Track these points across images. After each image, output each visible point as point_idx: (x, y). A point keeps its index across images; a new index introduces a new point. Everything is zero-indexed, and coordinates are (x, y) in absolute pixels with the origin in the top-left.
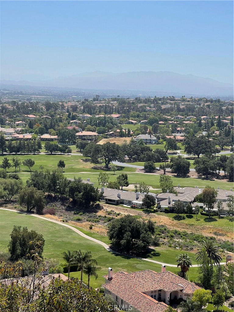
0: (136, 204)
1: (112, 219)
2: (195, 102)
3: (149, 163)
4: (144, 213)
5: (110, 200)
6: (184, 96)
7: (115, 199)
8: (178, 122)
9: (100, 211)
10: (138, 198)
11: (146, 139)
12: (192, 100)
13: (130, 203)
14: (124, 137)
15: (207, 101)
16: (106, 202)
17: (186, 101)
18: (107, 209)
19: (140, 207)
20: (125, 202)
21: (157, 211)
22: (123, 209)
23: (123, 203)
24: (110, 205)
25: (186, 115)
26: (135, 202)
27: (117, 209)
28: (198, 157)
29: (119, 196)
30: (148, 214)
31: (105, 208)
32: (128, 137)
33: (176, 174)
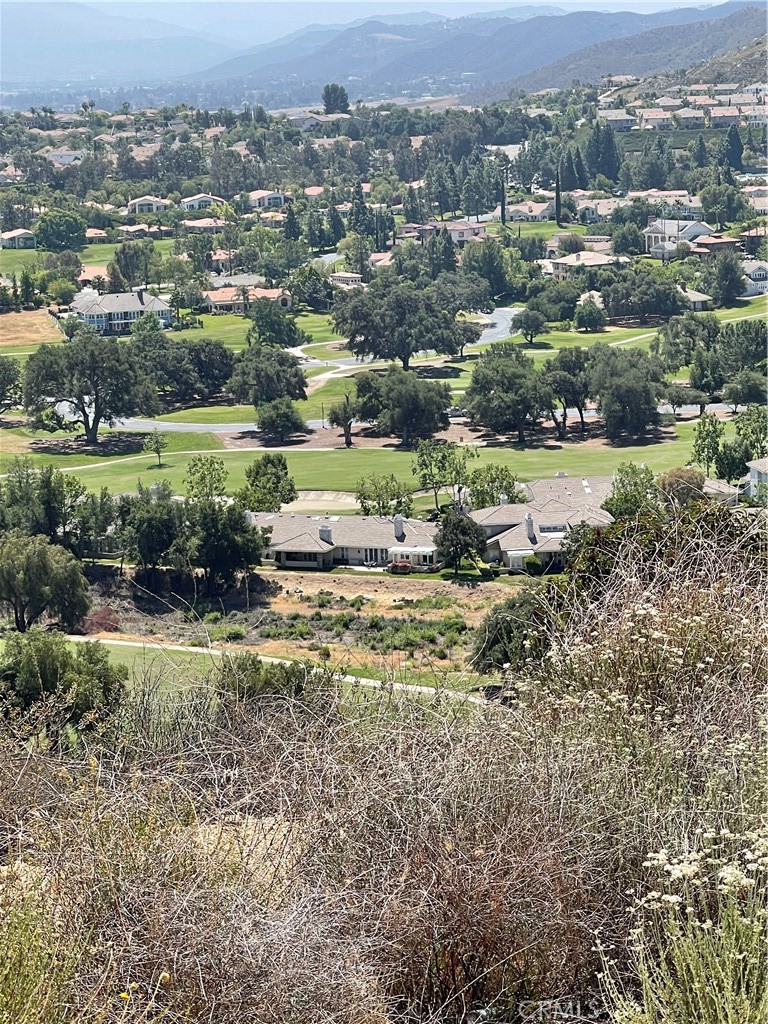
0: (402, 556)
1: (351, 621)
2: (152, 128)
3: (275, 408)
4: (456, 586)
5: (291, 556)
6: (92, 105)
7: (316, 549)
8: (163, 228)
9: (272, 600)
10: (403, 535)
11: (126, 313)
12: (137, 121)
13: (375, 556)
14: (13, 310)
15: (205, 121)
16: (278, 564)
17: (110, 127)
18: (301, 589)
19: (426, 568)
20: (351, 555)
21: (497, 574)
22: (367, 582)
23: (345, 561)
24: (301, 574)
25: (177, 193)
26: (396, 549)
27: (339, 583)
28: (406, 367)
29: (325, 536)
30: (473, 588)
31: (288, 586)
32: (25, 309)
33: (396, 441)
